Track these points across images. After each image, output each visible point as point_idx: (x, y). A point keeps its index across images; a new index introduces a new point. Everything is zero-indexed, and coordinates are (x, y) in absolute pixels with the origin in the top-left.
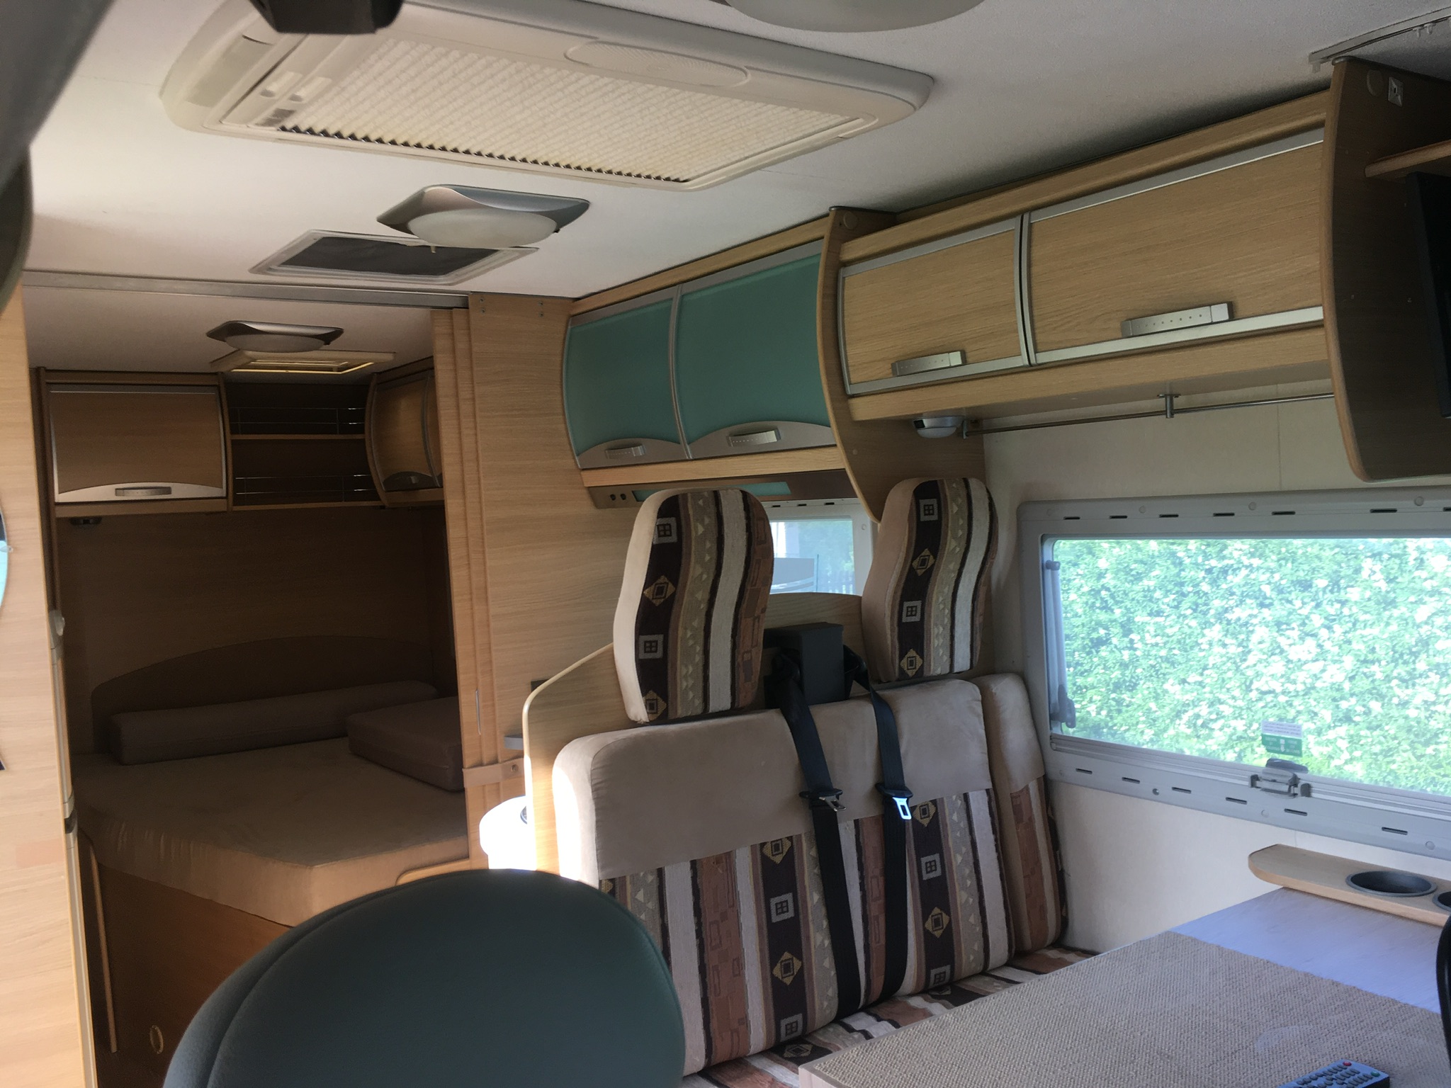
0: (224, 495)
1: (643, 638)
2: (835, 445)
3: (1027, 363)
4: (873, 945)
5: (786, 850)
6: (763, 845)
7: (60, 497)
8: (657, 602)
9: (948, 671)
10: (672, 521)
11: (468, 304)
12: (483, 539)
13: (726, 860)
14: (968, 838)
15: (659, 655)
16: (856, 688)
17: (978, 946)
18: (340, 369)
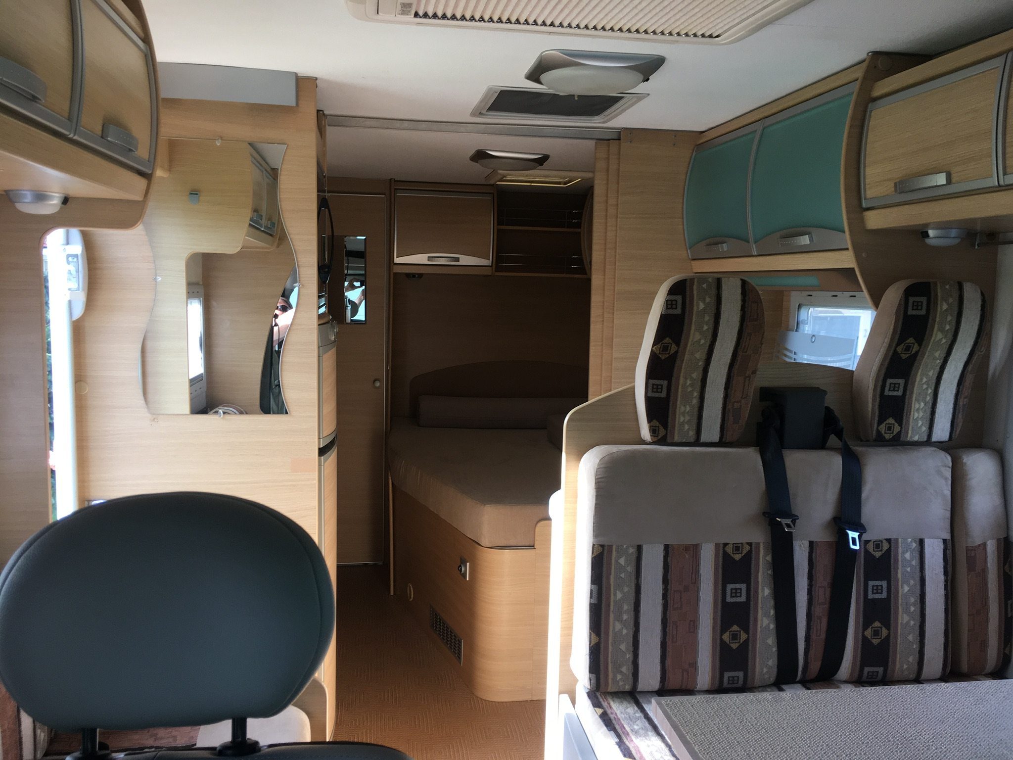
0: (491, 265)
1: (651, 382)
2: (847, 249)
3: (997, 184)
4: (813, 636)
5: (744, 552)
6: (725, 545)
7: (397, 260)
8: (663, 357)
9: (925, 439)
10: (679, 298)
11: (620, 137)
12: (614, 304)
13: (694, 550)
14: (918, 574)
15: (663, 395)
16: (833, 440)
17: (913, 659)
18: (565, 184)
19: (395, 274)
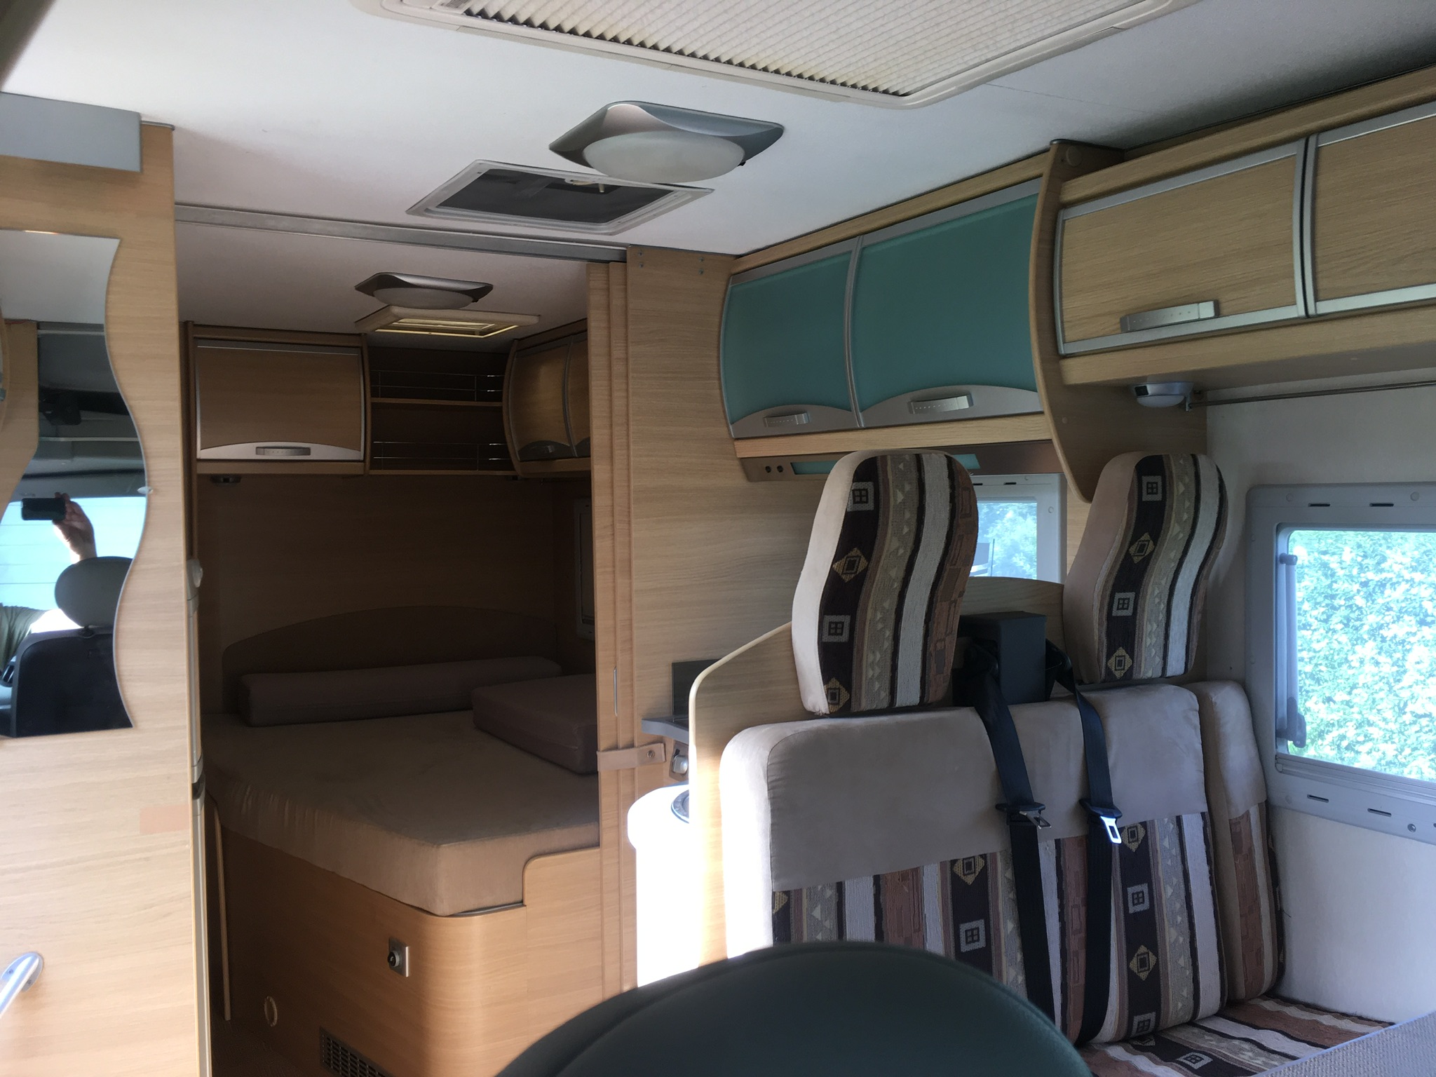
0: (362, 458)
1: (828, 618)
2: (1042, 413)
3: (1302, 313)
4: (1071, 984)
5: (978, 870)
6: (953, 862)
7: (202, 454)
8: (847, 578)
9: (1160, 675)
10: (869, 486)
11: (626, 259)
12: (629, 508)
13: (912, 877)
14: (1180, 868)
15: (844, 638)
16: (1058, 689)
17: (1187, 992)
18: (482, 333)
19: (200, 476)
